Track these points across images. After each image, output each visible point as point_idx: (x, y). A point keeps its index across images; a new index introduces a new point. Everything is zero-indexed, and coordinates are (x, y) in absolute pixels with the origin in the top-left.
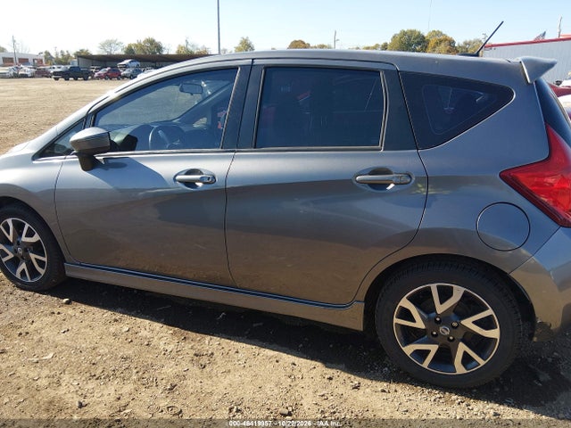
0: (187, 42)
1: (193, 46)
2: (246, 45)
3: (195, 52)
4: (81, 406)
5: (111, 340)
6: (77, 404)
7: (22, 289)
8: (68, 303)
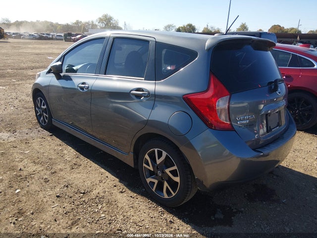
0: (207, 26)
1: (212, 28)
2: (244, 27)
3: (213, 31)
4: (20, 170)
5: (52, 151)
6: (19, 169)
7: (41, 127)
8: (51, 135)
